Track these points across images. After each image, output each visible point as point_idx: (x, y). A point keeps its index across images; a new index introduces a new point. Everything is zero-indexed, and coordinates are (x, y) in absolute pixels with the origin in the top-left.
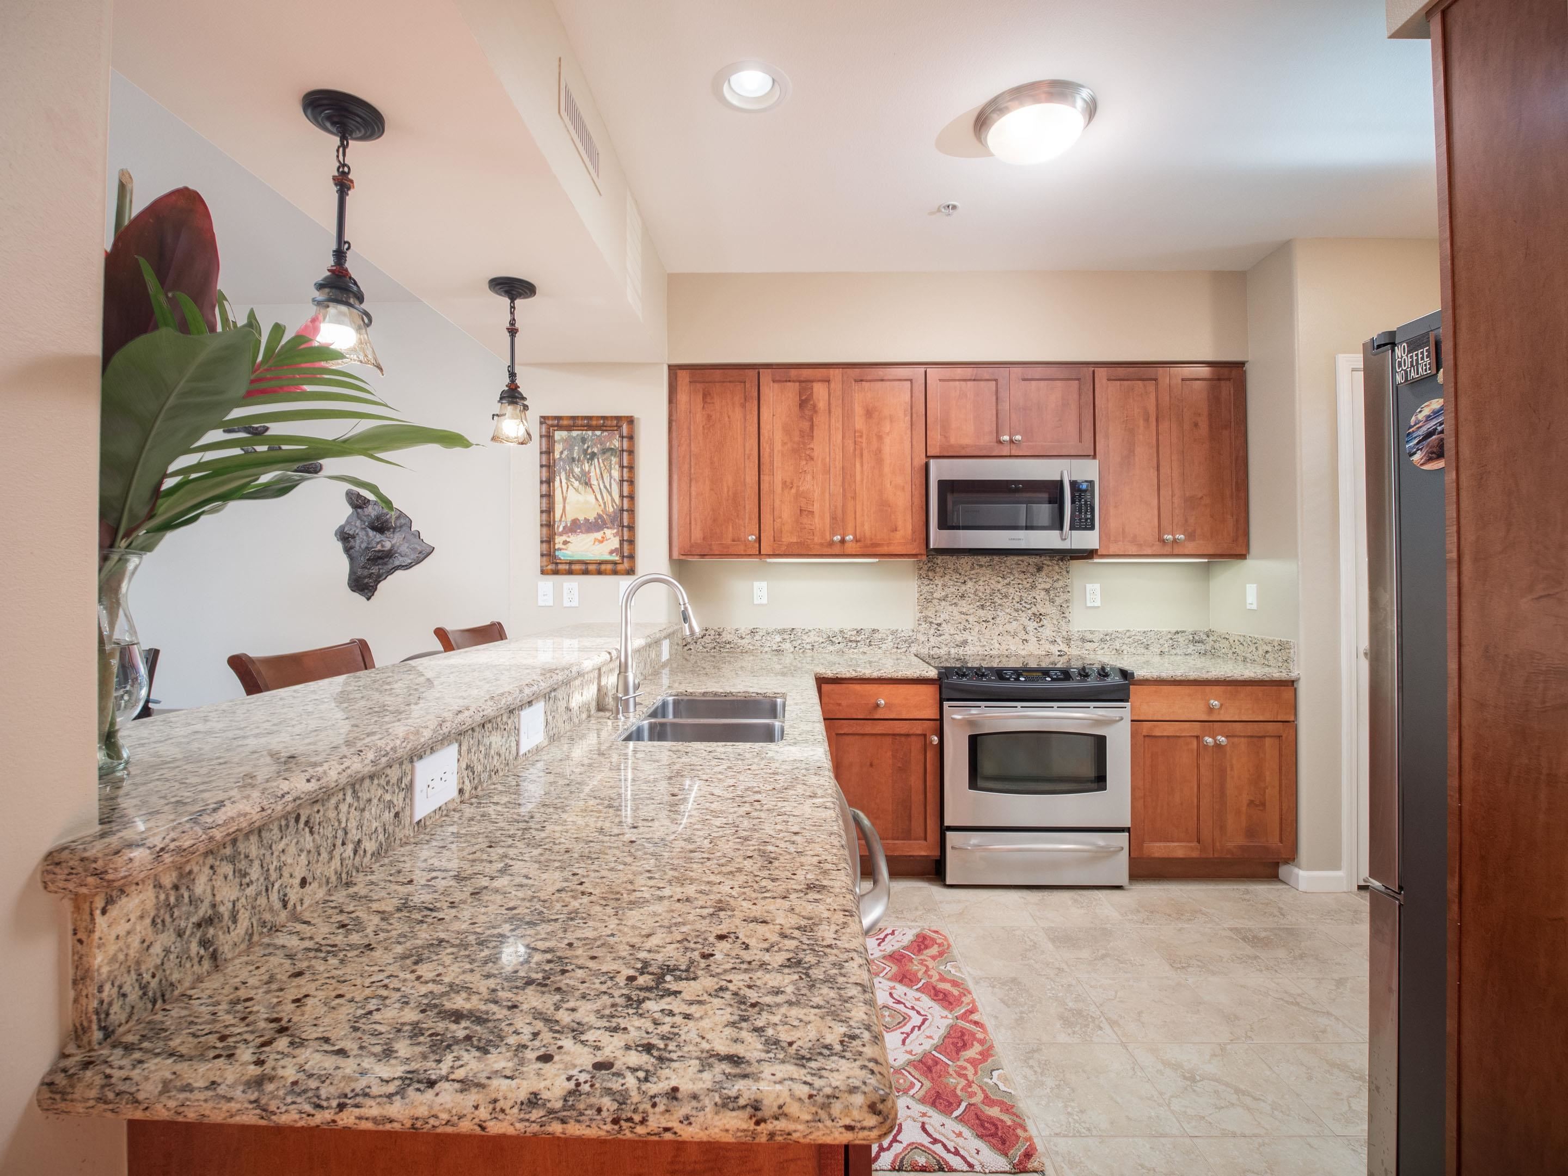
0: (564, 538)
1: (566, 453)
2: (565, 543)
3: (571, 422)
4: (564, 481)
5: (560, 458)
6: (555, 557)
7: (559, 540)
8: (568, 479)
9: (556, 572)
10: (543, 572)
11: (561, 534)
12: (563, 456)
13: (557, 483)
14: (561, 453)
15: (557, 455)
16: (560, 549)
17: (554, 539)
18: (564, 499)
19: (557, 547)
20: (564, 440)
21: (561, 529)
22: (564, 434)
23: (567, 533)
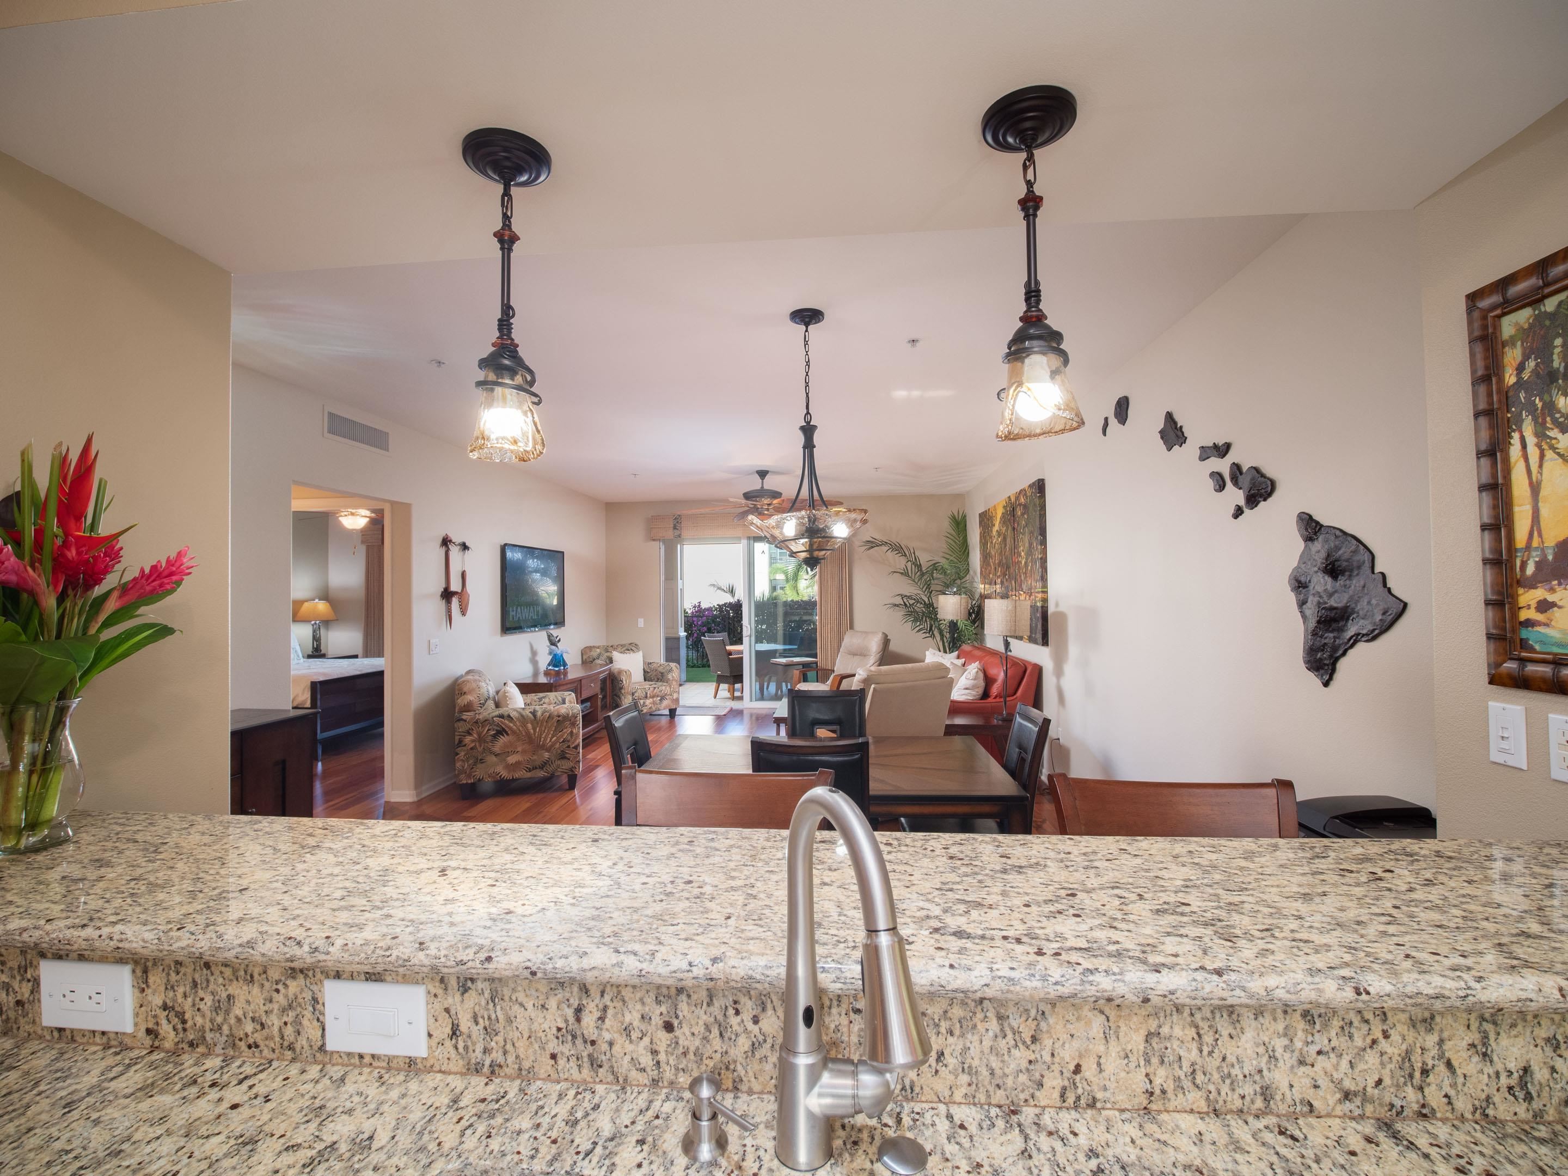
0: (1539, 593)
1: (1531, 364)
2: (1544, 606)
3: (1532, 282)
4: (1531, 440)
5: (1520, 384)
6: (1524, 645)
7: (1528, 598)
8: (1541, 434)
9: (1521, 683)
10: (1494, 680)
11: (1531, 584)
12: (1526, 375)
13: (1515, 451)
14: (1520, 368)
15: (1510, 378)
16: (1529, 623)
17: (1514, 598)
18: (1535, 488)
19: (1523, 615)
20: (1525, 333)
21: (1530, 569)
22: (1524, 316)
23: (1548, 581)
